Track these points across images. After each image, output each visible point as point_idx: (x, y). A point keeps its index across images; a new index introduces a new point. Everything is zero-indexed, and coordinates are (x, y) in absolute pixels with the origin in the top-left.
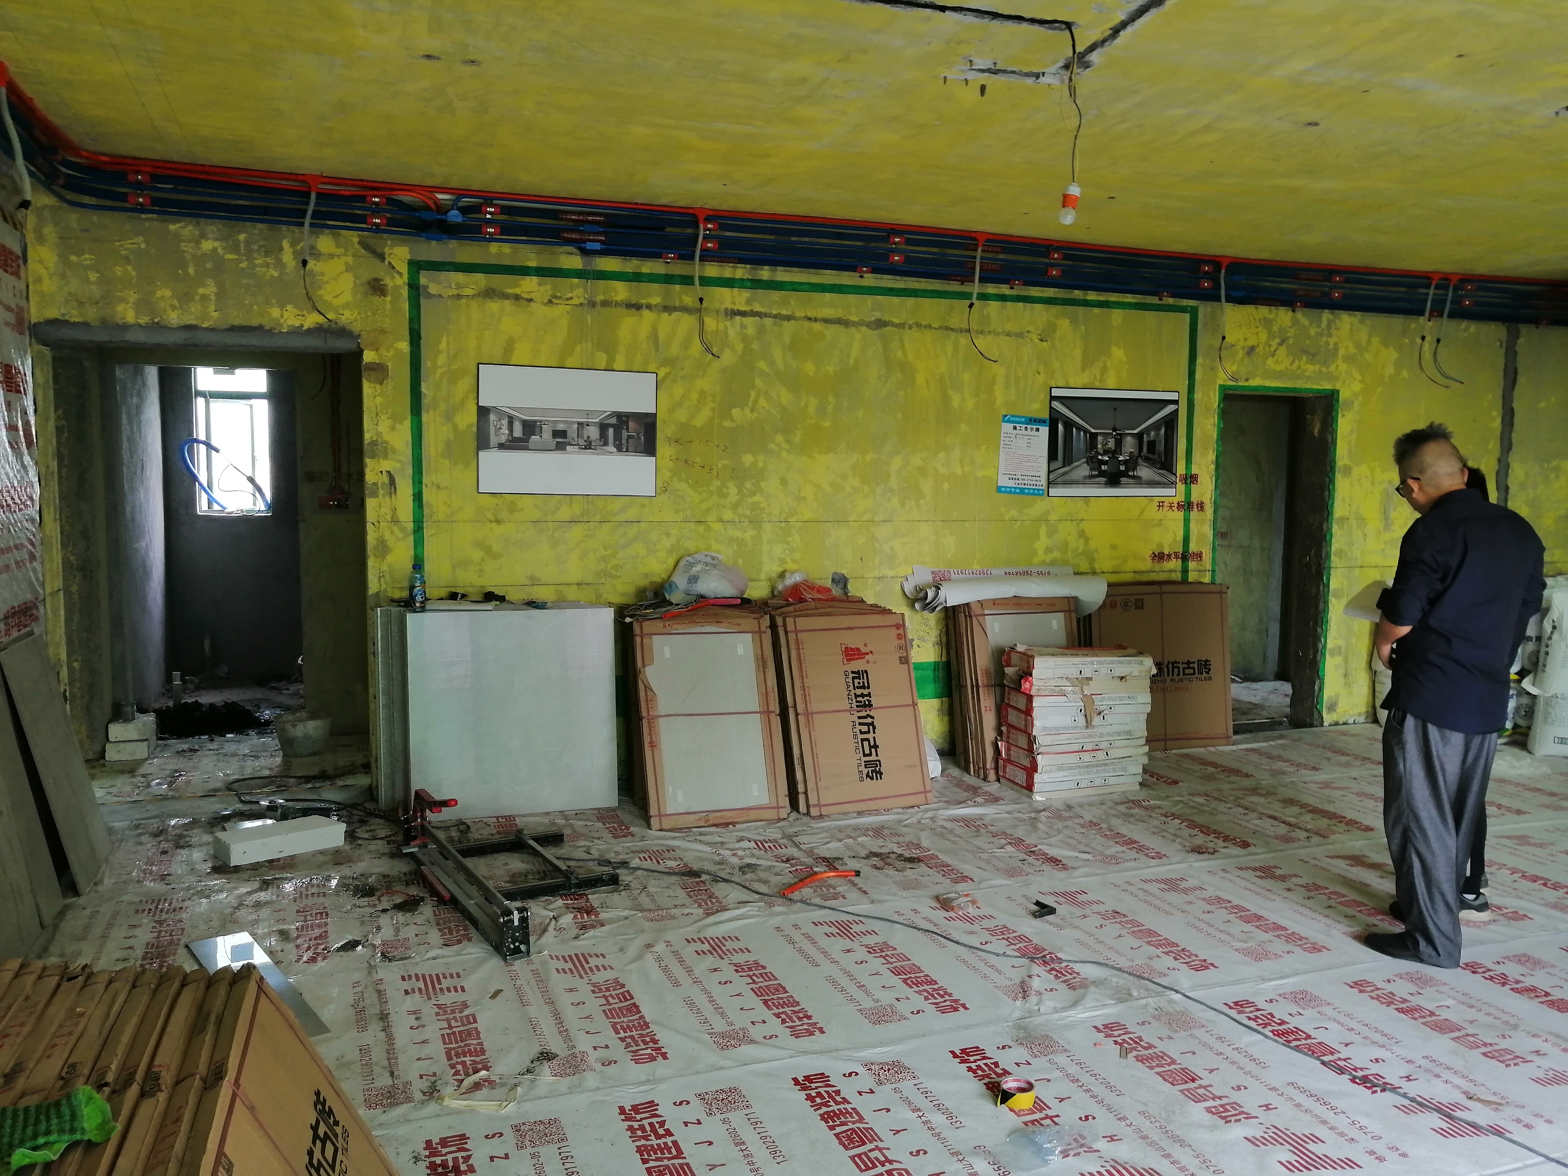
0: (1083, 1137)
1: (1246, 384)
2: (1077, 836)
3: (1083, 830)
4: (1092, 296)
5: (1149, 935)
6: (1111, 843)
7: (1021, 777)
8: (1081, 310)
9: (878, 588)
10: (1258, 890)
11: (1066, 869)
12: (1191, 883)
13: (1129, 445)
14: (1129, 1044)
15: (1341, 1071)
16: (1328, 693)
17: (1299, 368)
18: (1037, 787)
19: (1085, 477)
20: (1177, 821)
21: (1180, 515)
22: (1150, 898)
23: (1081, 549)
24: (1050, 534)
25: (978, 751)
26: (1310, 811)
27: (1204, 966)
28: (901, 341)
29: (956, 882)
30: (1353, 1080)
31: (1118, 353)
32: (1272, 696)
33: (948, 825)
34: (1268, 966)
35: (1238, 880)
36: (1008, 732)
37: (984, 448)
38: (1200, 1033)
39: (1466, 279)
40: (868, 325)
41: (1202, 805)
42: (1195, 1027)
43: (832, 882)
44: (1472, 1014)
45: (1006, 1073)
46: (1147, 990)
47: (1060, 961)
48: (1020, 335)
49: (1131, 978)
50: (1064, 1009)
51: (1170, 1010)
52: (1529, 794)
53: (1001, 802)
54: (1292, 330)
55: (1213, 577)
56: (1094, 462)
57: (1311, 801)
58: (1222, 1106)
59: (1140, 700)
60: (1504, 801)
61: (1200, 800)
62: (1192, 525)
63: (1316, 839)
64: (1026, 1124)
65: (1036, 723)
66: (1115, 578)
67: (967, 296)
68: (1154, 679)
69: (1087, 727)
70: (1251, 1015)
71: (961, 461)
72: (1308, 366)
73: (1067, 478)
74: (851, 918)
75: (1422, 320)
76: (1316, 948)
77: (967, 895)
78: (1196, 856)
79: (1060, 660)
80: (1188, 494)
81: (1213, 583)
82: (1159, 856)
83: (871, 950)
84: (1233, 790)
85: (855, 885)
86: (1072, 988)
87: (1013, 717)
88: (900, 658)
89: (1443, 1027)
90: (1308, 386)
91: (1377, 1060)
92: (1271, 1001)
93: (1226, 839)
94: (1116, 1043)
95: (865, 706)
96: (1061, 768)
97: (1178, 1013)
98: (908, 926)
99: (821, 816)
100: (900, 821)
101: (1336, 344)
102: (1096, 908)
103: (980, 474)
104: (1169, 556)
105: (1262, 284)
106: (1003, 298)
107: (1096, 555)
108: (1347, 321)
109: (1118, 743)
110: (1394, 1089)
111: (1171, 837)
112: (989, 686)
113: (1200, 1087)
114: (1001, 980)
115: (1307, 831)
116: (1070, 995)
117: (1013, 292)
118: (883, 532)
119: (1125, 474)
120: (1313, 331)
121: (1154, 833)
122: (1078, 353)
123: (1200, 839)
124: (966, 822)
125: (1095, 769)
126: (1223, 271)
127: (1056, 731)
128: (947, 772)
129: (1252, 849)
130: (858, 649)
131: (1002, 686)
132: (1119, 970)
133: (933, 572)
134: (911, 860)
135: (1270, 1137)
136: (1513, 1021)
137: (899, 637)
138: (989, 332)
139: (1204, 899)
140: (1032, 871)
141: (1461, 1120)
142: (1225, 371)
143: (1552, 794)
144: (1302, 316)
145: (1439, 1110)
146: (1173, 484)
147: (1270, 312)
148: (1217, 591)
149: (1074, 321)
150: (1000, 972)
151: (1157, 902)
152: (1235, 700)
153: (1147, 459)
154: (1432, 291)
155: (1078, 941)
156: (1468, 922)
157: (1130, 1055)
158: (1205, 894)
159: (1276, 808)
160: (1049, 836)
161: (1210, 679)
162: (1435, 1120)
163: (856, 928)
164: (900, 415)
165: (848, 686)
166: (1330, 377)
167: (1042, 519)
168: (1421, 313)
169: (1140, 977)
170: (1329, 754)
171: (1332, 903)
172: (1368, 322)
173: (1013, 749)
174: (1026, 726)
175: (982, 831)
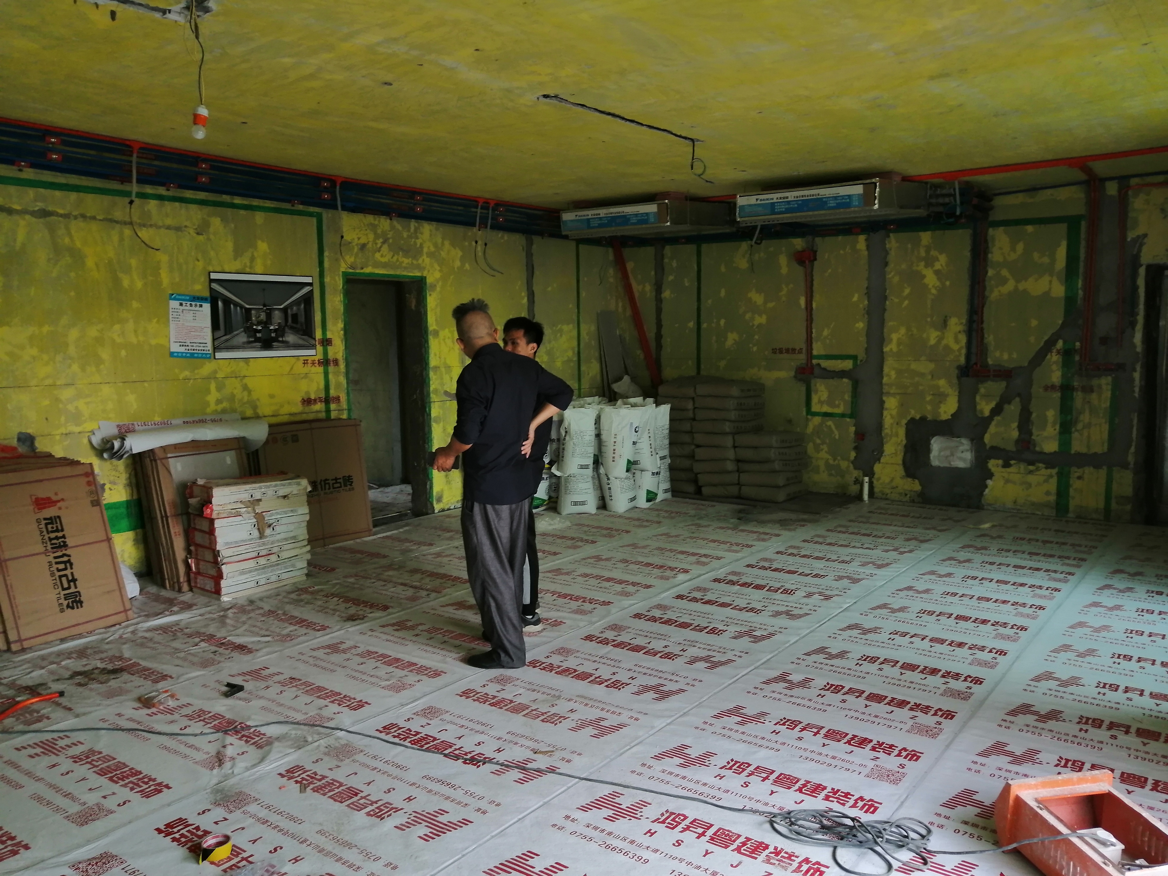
0: (273, 866)
1: (362, 271)
2: (259, 624)
3: (263, 619)
4: (238, 200)
5: (319, 692)
6: (286, 625)
7: (210, 585)
8: (229, 211)
9: (66, 443)
10: (396, 640)
11: (251, 652)
12: (349, 644)
13: (277, 317)
14: (307, 780)
15: (457, 757)
16: (436, 489)
17: (397, 260)
18: (224, 591)
19: (244, 343)
20: (336, 599)
21: (321, 369)
22: (319, 663)
23: (246, 399)
24: (219, 389)
25: (171, 570)
26: (429, 576)
27: (361, 705)
28: (68, 229)
29: (156, 681)
30: (465, 763)
31: (263, 246)
32: (399, 496)
33: (147, 635)
34: (406, 694)
35: (381, 635)
36: (196, 550)
37: (155, 320)
38: (360, 757)
39: (499, 204)
40: (33, 214)
41: (354, 584)
42: (355, 754)
43: (35, 707)
44: (534, 695)
45: (206, 833)
46: (319, 734)
47: (249, 727)
48: (178, 229)
49: (306, 728)
50: (254, 766)
51: (337, 745)
52: (559, 541)
53: (195, 607)
54: (391, 233)
55: (349, 414)
56: (250, 331)
57: (430, 568)
58: (377, 808)
59: (300, 512)
60: (547, 548)
61: (352, 580)
62: (331, 376)
63: (433, 595)
64: (225, 871)
65: (219, 540)
66: (274, 420)
67: (128, 194)
68: (310, 495)
69: (261, 538)
70: (395, 734)
71: (135, 331)
72: (404, 259)
73: (228, 344)
74: (55, 735)
75: (475, 229)
76: (437, 674)
77: (166, 691)
78: (351, 623)
79: (234, 489)
80: (325, 353)
81: (349, 418)
82: (324, 628)
83: (76, 759)
84: (375, 568)
85: (58, 704)
86: (260, 747)
87: (199, 538)
88: (92, 502)
89: (518, 709)
90: (405, 273)
91: (479, 744)
92: (409, 720)
93: (372, 606)
94: (297, 782)
95: (60, 547)
96: (243, 572)
97: (343, 746)
98: (113, 729)
99: (23, 650)
100: (103, 640)
101: (421, 244)
102: (276, 678)
103: (153, 342)
104: (315, 400)
105: (370, 199)
106: (160, 198)
107: (258, 403)
108: (427, 228)
109: (285, 547)
110: (490, 760)
111: (332, 612)
112: (176, 515)
113: (362, 798)
114: (199, 756)
115: (427, 590)
116: (259, 753)
117: (170, 193)
118: (66, 394)
119: (275, 340)
120: (405, 235)
121: (319, 611)
122: (230, 245)
123: (353, 610)
124: (164, 629)
125: (270, 569)
126: (338, 187)
127: (237, 544)
128: (145, 590)
129: (390, 610)
130: (49, 499)
131: (188, 514)
132: (298, 723)
133: (118, 426)
134: (115, 671)
135: (413, 820)
136: (557, 694)
137: (89, 483)
138: (151, 226)
139: (358, 655)
140: (223, 659)
141: (531, 769)
142: (345, 261)
143: (573, 539)
144: (398, 224)
145: (518, 767)
146: (313, 347)
147: (375, 220)
148: (352, 424)
149: (225, 220)
150: (197, 749)
151: (323, 664)
152: (372, 502)
153: (292, 328)
154: (479, 210)
155: (263, 708)
156: (530, 634)
157: (308, 789)
158: (359, 651)
159: (406, 578)
160: (236, 628)
161: (353, 489)
162: (516, 774)
163: (62, 743)
164: (72, 294)
165: (42, 532)
166: (419, 268)
167: (212, 377)
168: (473, 225)
169: (314, 725)
170: (440, 533)
171: (446, 639)
172: (441, 229)
173: (202, 563)
174: (210, 543)
175: (179, 634)
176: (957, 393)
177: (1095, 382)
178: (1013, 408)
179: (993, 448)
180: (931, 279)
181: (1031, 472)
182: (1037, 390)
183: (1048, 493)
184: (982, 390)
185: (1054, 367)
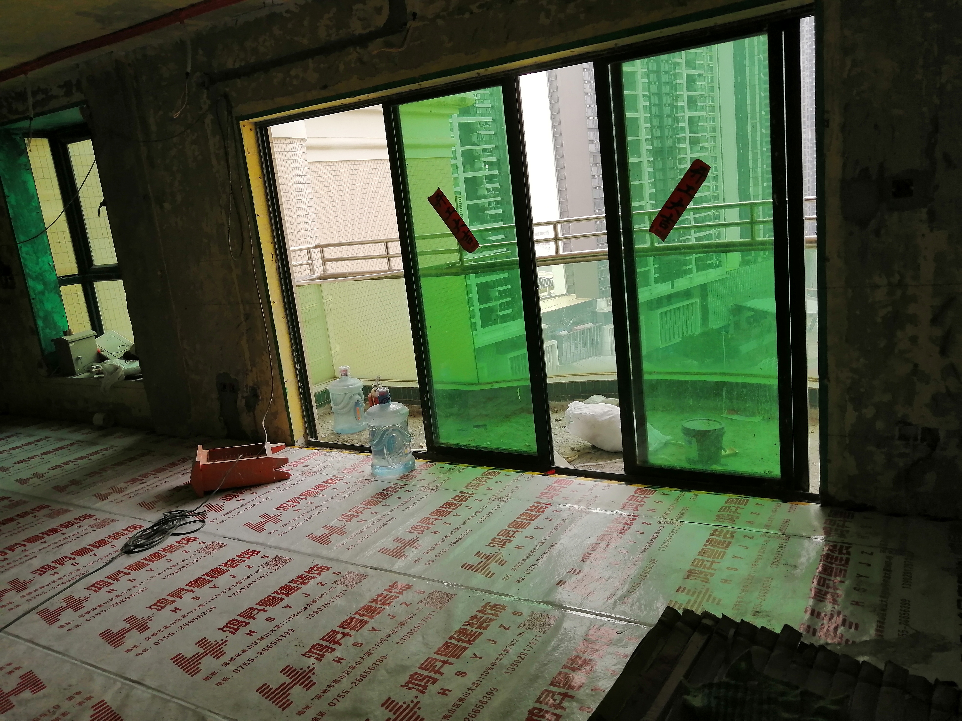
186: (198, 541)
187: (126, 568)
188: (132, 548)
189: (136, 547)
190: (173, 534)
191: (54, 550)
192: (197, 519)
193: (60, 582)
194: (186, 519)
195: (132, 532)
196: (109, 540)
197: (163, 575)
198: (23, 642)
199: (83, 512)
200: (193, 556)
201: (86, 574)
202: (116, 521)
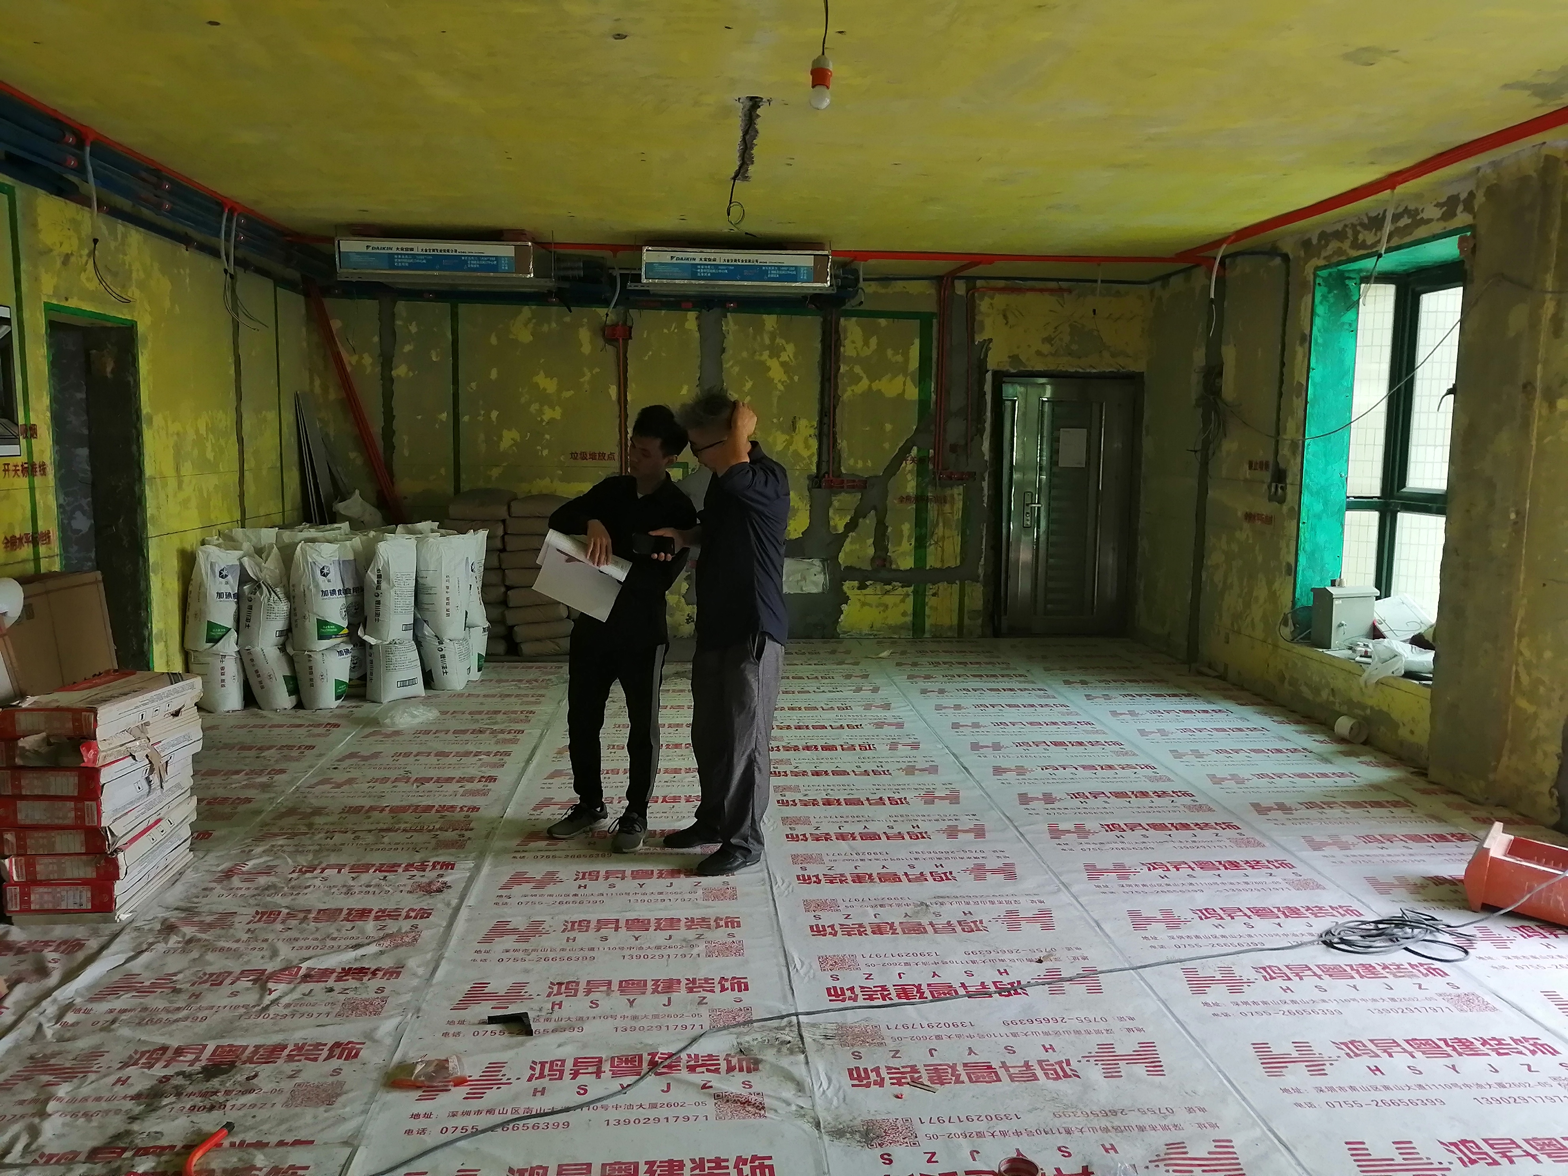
1: (67, 305)
7: (75, 898)
14: (902, 1078)
18: (119, 901)
21: (23, 482)
27: (736, 983)
30: (1004, 996)
36: (21, 838)
38: (892, 1033)
39: (242, 213)
42: (877, 1032)
53: (89, 944)
55: (61, 563)
58: (1045, 1070)
59: (193, 738)
62: (38, 495)
65: (105, 807)
69: (149, 793)
79: (122, 706)
80: (30, 452)
81: (62, 572)
87: (33, 813)
89: (915, 928)
90: (114, 314)
96: (141, 862)
101: (130, 265)
104: (20, 539)
109: (174, 804)
110: (1021, 984)
113: (1004, 1068)
120: (112, 245)
124: (126, 988)
125: (161, 849)
126: (88, 149)
127: (125, 810)
142: (47, 284)
146: (15, 439)
147: (78, 213)
148: (93, 580)
154: (224, 220)
166: (129, 305)
173: (42, 861)
174: (79, 817)
176: (808, 507)
177: (948, 492)
178: (869, 522)
179: (849, 568)
180: (777, 373)
181: (887, 592)
182: (892, 501)
183: (904, 614)
184: (836, 504)
185: (909, 477)
186: (1447, 979)
187: (1318, 966)
188: (1336, 940)
189: (1343, 941)
190: (1406, 949)
191: (1228, 893)
192: (1455, 943)
193: (1222, 941)
194: (1437, 934)
195: (1343, 915)
196: (1305, 912)
197: (1371, 1005)
198: (1155, 998)
199: (1281, 856)
200: (1431, 999)
201: (1259, 946)
202: (1324, 888)
